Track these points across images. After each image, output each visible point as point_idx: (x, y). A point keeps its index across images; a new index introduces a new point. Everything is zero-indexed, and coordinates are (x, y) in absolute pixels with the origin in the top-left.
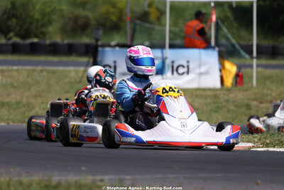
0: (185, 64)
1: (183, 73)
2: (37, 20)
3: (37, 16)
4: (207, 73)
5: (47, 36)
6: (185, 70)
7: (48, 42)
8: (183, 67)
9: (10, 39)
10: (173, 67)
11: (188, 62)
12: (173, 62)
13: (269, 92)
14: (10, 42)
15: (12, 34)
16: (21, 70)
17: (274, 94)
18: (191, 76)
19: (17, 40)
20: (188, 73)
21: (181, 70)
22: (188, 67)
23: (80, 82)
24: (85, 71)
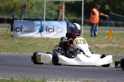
0: (52, 28)
1: (51, 32)
4: (61, 32)
6: (52, 30)
8: (51, 29)
10: (47, 29)
11: (53, 27)
12: (47, 27)
13: (91, 40)
17: (93, 41)
18: (55, 33)
20: (53, 31)
21: (50, 30)
22: (53, 29)
23: (5, 35)
24: (7, 30)
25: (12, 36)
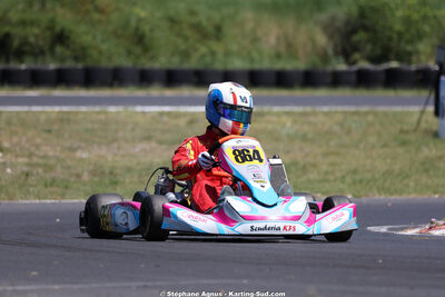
2: (400, 34)
3: (398, 27)
5: (414, 58)
7: (413, 67)
9: (354, 63)
14: (355, 68)
15: (356, 56)
16: (336, 112)
19: (365, 65)
23: (415, 131)
24: (422, 112)
25: (436, 135)
